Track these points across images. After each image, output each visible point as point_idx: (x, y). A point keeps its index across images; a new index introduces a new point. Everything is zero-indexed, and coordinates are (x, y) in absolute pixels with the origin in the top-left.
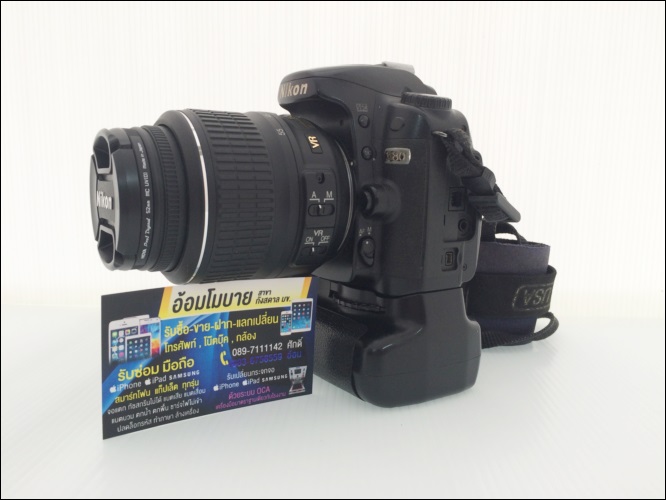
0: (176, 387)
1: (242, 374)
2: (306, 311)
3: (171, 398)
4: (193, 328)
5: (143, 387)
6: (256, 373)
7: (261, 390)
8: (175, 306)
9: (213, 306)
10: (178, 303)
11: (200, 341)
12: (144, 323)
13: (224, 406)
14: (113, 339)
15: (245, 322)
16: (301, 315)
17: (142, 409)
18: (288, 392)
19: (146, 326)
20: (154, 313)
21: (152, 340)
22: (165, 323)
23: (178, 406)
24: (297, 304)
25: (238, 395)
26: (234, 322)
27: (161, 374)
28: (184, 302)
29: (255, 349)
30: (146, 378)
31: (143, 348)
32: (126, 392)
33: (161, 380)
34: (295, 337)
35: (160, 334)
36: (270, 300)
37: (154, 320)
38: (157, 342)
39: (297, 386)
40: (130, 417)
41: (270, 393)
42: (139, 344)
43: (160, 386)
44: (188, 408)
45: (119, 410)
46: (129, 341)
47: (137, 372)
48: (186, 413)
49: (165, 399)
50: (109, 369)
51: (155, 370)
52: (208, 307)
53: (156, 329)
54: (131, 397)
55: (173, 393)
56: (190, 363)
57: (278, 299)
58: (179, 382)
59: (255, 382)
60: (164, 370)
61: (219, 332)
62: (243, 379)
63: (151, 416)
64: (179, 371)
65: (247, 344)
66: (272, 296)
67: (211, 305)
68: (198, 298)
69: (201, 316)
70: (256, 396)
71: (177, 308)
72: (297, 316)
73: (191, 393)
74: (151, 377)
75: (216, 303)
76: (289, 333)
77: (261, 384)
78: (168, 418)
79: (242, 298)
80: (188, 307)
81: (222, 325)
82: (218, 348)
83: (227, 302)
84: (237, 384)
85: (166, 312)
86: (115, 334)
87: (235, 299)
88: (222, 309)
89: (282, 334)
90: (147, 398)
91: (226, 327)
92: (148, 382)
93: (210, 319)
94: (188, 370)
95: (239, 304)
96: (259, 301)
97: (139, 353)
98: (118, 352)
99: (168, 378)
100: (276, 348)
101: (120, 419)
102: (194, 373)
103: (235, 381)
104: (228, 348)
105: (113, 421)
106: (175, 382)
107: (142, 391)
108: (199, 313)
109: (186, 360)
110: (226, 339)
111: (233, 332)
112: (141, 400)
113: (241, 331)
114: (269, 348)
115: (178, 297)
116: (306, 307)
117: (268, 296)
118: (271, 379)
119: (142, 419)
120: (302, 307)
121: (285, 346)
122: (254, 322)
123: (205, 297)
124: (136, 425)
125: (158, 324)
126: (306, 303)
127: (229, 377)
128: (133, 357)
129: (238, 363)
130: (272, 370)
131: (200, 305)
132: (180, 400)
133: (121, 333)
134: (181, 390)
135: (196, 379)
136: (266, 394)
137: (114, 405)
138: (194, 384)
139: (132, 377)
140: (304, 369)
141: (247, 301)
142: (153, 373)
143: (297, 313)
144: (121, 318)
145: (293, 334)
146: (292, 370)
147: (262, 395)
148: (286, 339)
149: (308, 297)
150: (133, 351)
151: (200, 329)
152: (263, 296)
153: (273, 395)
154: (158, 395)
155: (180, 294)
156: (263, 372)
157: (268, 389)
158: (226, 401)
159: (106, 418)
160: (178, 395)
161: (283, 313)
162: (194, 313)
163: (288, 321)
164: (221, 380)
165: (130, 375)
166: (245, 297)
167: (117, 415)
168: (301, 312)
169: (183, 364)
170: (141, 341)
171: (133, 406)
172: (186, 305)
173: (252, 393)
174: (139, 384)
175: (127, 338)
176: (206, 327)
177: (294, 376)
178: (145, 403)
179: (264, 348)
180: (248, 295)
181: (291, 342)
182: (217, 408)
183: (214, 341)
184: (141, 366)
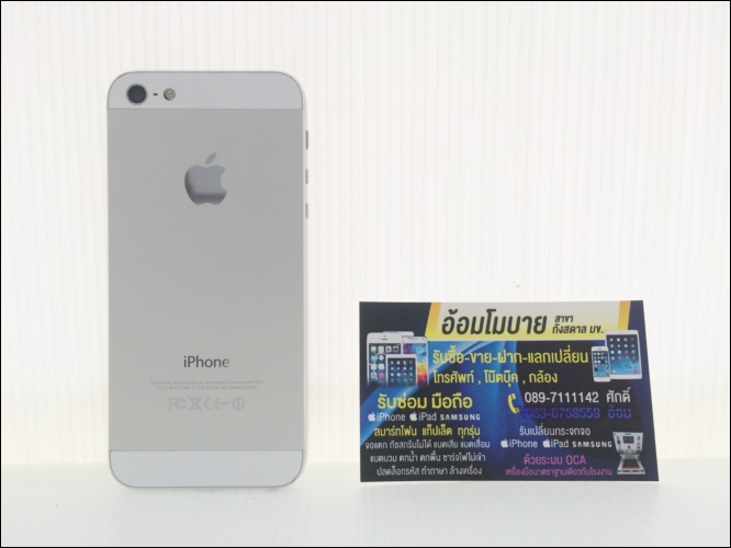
0: (449, 431)
1: (540, 431)
2: (630, 349)
3: (443, 445)
4: (469, 356)
5: (408, 423)
6: (562, 431)
7: (572, 459)
8: (444, 326)
9: (495, 331)
10: (449, 322)
11: (479, 376)
12: (407, 341)
13: (518, 472)
14: (371, 354)
15: (540, 357)
16: (623, 354)
17: (406, 451)
18: (615, 470)
19: (411, 345)
20: (420, 332)
21: (418, 364)
22: (433, 346)
23: (453, 458)
24: (615, 337)
25: (537, 460)
26: (525, 355)
27: (429, 410)
28: (457, 322)
29: (557, 397)
30: (412, 411)
31: (407, 371)
32: (386, 424)
33: (430, 418)
34: (618, 386)
35: (427, 358)
36: (572, 330)
37: (419, 340)
38: (423, 367)
39: (630, 463)
40: (393, 459)
41: (588, 468)
42: (401, 366)
43: (429, 426)
44: (466, 464)
45: (379, 445)
46: (390, 360)
47: (400, 400)
48: (464, 471)
49: (435, 445)
50: (368, 390)
51: (422, 404)
52: (488, 332)
53: (422, 351)
54: (393, 432)
55: (446, 438)
56: (468, 402)
57: (585, 328)
58: (453, 425)
59: (562, 445)
60: (434, 406)
61: (505, 367)
62: (543, 438)
63: (419, 464)
64: (451, 411)
65: (546, 388)
66: (575, 324)
67: (491, 329)
68: (475, 319)
69: (479, 343)
70: (565, 466)
71: (448, 329)
72: (616, 355)
73: (470, 444)
74: (417, 411)
75: (499, 329)
76: (607, 380)
77: (571, 450)
78: (441, 472)
79: (533, 324)
80: (462, 329)
81: (508, 358)
82: (504, 389)
83: (513, 328)
84: (535, 444)
85: (434, 333)
86: (374, 349)
87: (524, 325)
88: (506, 337)
89: (597, 379)
90: (413, 439)
91: (513, 360)
92: (413, 417)
93: (491, 348)
94: (463, 411)
95: (529, 332)
96: (556, 329)
97: (402, 377)
98: (377, 371)
99: (438, 417)
100: (589, 397)
101: (381, 459)
102: (472, 417)
103: (531, 438)
104: (517, 388)
105: (372, 459)
106: (449, 424)
107: (406, 427)
108: (475, 338)
109: (462, 398)
110: (514, 377)
111: (523, 369)
112: (406, 438)
113: (535, 368)
114: (578, 398)
115: (448, 315)
116: (629, 343)
117: (569, 324)
118: (586, 444)
119: (406, 465)
120: (622, 343)
121: (602, 397)
122: (552, 358)
123: (483, 319)
124: (399, 472)
125: (424, 345)
126: (629, 337)
127: (522, 431)
128: (395, 381)
129: (533, 414)
130: (586, 432)
131: (477, 329)
132: (456, 451)
133: (381, 349)
134: (455, 437)
135: (476, 426)
136: (580, 467)
137: (373, 439)
138: (473, 431)
139: (394, 407)
140: (638, 436)
141: (539, 328)
142: (419, 406)
143: (616, 349)
144: (381, 331)
145: (612, 380)
146: (619, 436)
147: (574, 466)
148: (603, 388)
149: (630, 328)
150: (395, 374)
151: (478, 358)
152: (562, 324)
153: (592, 471)
154: (428, 437)
155: (451, 312)
156: (573, 432)
157: (583, 460)
158: (521, 466)
159: (365, 453)
160: (453, 444)
161: (594, 349)
162: (469, 338)
163: (603, 362)
164: (512, 434)
165: (391, 403)
166: (537, 324)
167: (377, 452)
168: (622, 349)
169: (457, 402)
170: (405, 363)
171: (395, 445)
172: (459, 326)
173: (557, 461)
174: (403, 417)
175: (388, 356)
176: (486, 358)
177: (623, 447)
178: (410, 444)
179: (572, 398)
180: (541, 321)
181: (611, 392)
182: (508, 472)
183: (498, 378)
184: (405, 394)
